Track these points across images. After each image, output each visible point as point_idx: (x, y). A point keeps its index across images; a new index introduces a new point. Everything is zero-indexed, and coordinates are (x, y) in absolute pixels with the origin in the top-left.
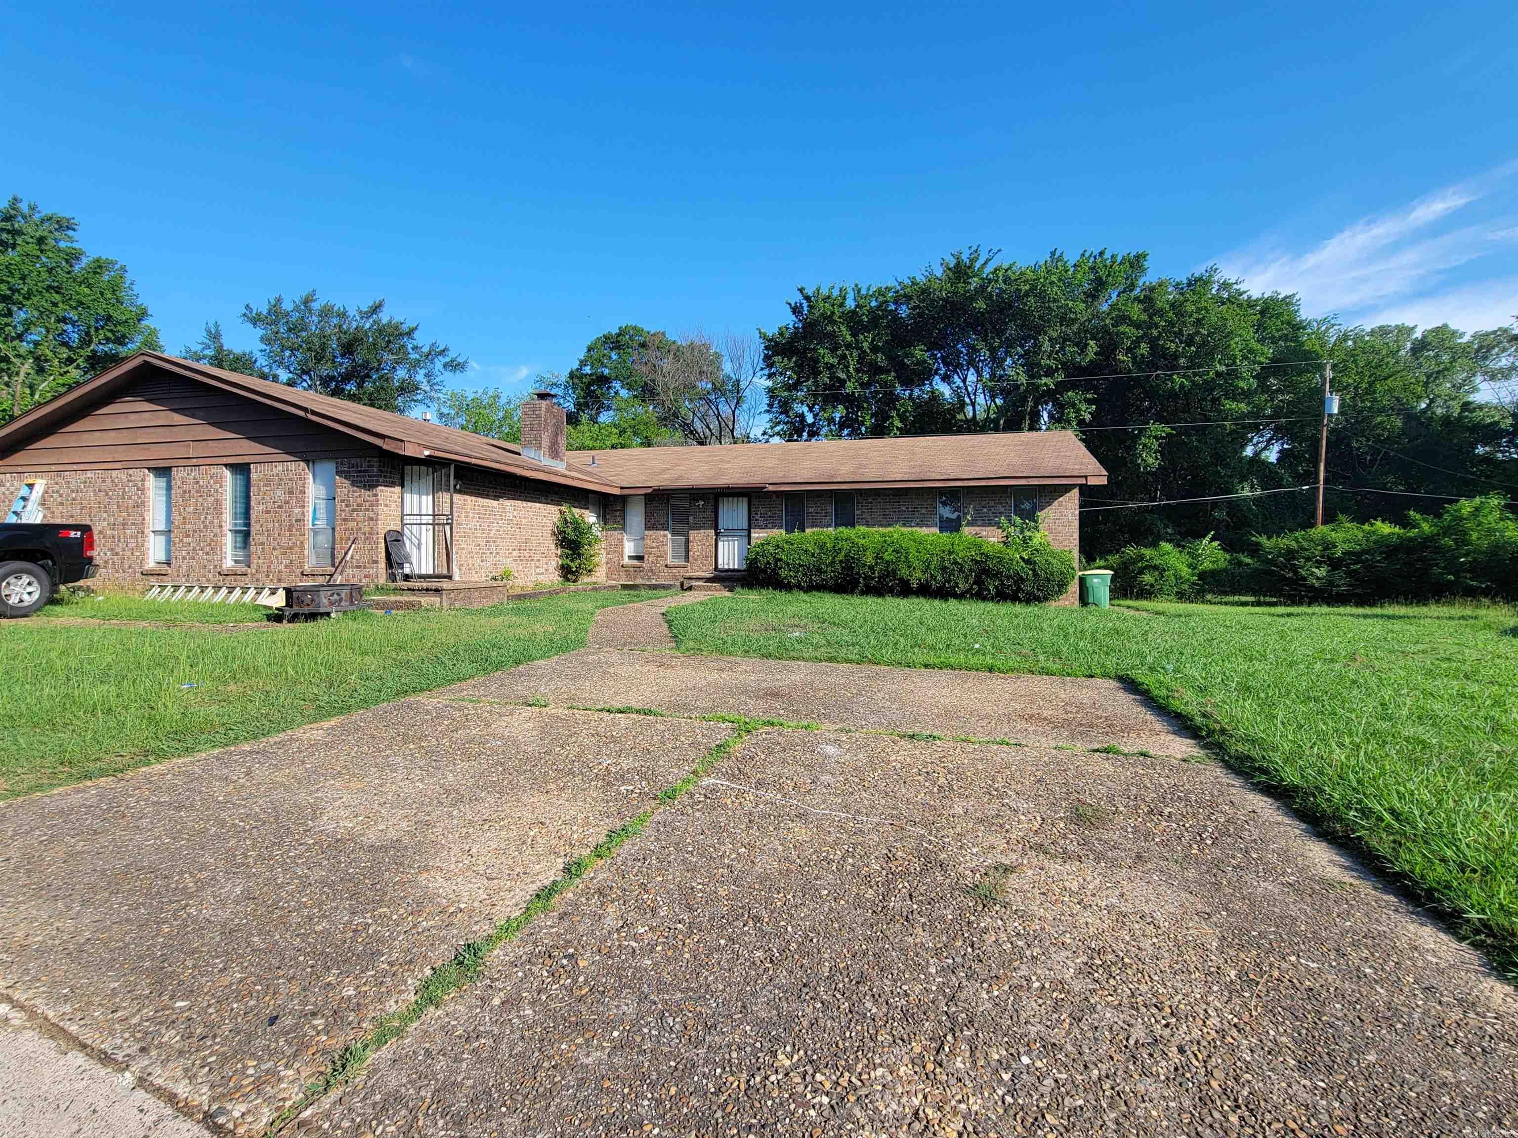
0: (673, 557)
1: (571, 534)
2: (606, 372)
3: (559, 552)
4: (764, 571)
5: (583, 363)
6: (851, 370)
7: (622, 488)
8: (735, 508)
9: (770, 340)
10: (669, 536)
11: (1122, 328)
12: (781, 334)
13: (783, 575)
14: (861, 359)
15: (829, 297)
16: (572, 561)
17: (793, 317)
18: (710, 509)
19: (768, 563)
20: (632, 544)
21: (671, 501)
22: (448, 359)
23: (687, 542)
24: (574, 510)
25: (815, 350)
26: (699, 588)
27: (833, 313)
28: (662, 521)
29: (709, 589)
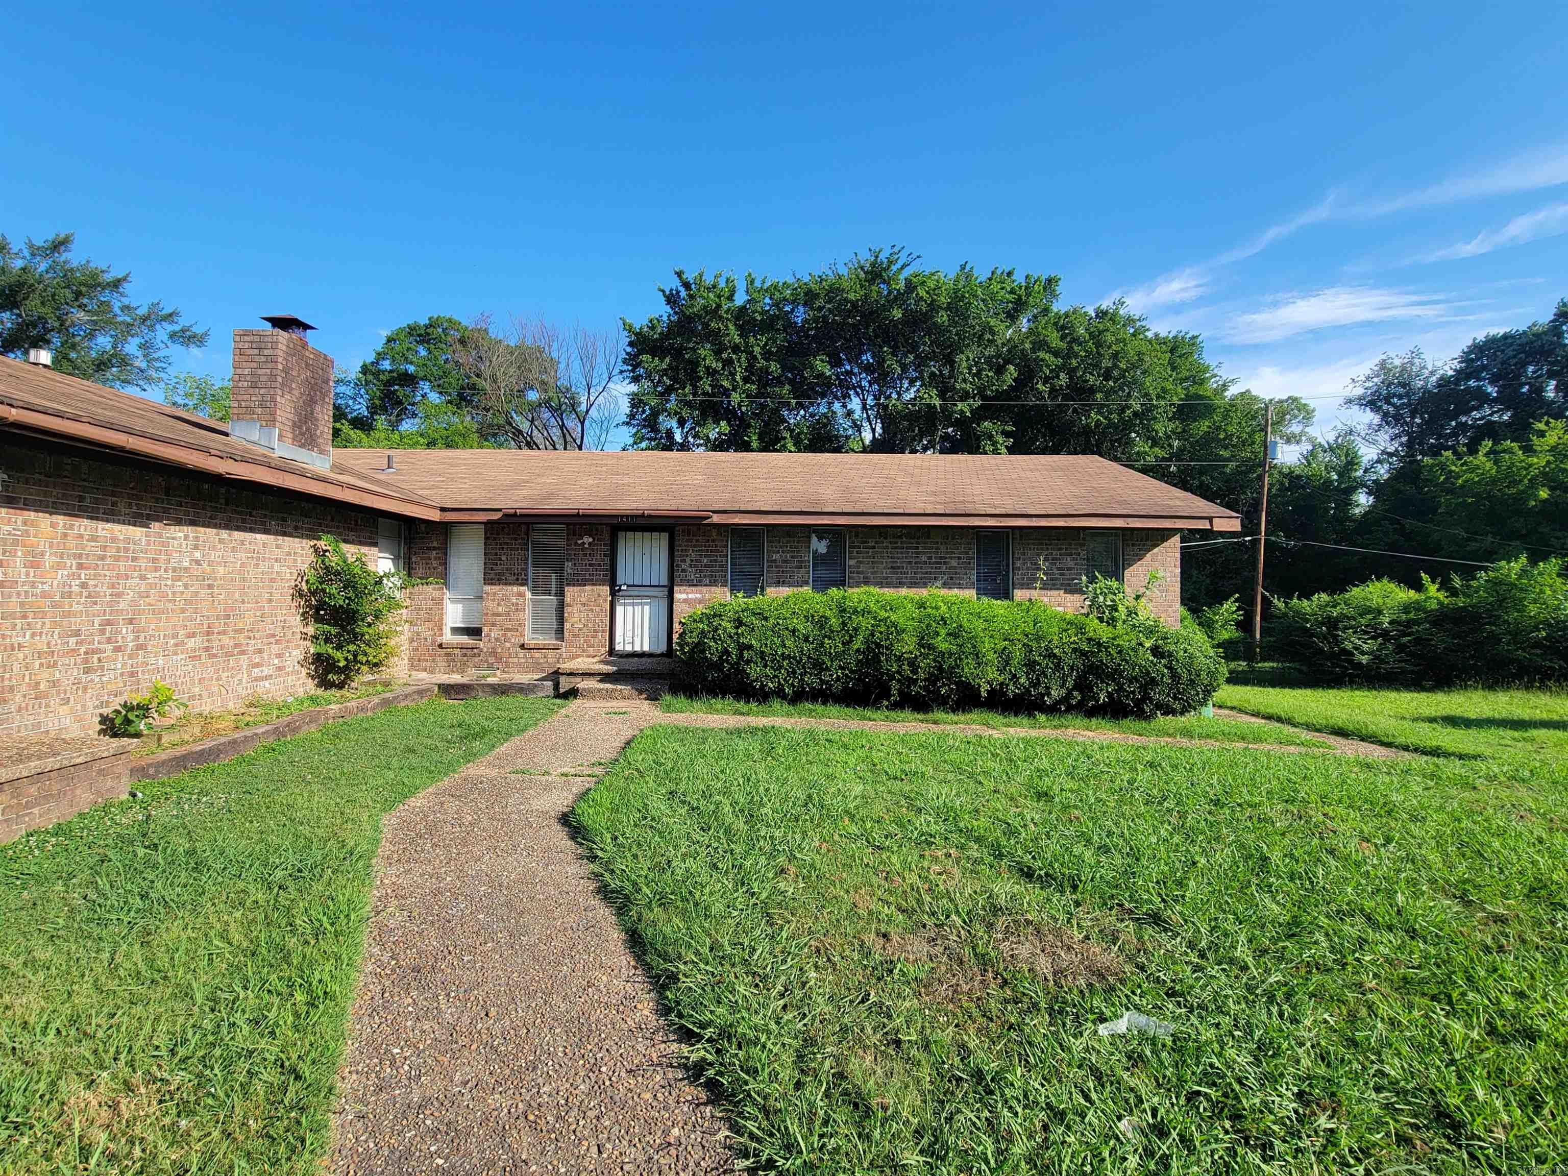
0: (535, 631)
1: (337, 596)
2: (411, 369)
3: (311, 630)
4: (717, 666)
5: (380, 356)
6: (738, 378)
7: (443, 509)
8: (647, 550)
9: (636, 334)
10: (529, 595)
11: (1041, 354)
12: (653, 328)
13: (753, 676)
14: (750, 368)
15: (714, 287)
16: (339, 647)
17: (668, 309)
18: (603, 549)
19: (726, 652)
20: (460, 607)
21: (535, 536)
22: (177, 328)
23: (561, 607)
24: (346, 548)
25: (694, 350)
26: (591, 694)
27: (719, 306)
28: (516, 568)
29: (610, 695)
